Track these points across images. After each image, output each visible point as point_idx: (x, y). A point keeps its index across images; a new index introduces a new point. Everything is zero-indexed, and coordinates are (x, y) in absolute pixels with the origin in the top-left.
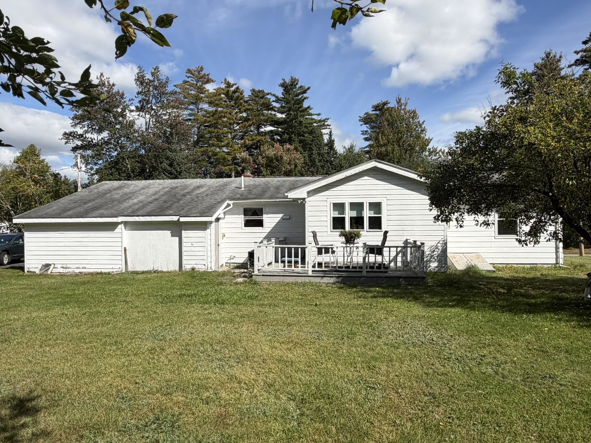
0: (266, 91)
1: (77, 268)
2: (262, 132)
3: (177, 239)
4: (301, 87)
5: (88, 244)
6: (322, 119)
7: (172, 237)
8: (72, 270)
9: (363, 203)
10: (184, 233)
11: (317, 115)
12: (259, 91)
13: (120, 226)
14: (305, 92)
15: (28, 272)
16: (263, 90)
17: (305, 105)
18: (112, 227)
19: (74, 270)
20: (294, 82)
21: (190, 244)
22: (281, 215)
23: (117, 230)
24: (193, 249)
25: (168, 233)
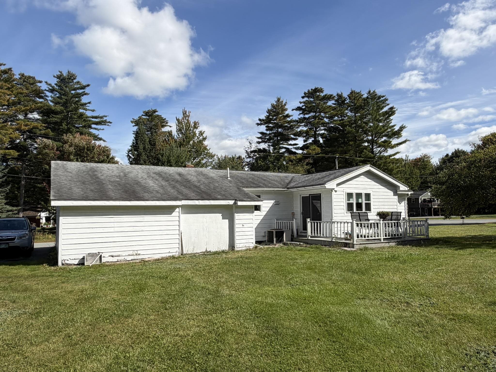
0: (37, 79)
1: (129, 255)
2: (30, 119)
3: (227, 221)
4: (78, 82)
5: (143, 228)
6: (100, 116)
7: (223, 219)
8: (123, 258)
9: (362, 193)
10: (238, 216)
11: (91, 110)
12: (30, 77)
13: (177, 210)
14: (83, 88)
15: (63, 264)
16: (34, 77)
17: (84, 99)
18: (169, 210)
19: (126, 258)
20: (71, 77)
21: (241, 226)
22: (273, 202)
23: (174, 214)
24: (244, 229)
25: (219, 216)
